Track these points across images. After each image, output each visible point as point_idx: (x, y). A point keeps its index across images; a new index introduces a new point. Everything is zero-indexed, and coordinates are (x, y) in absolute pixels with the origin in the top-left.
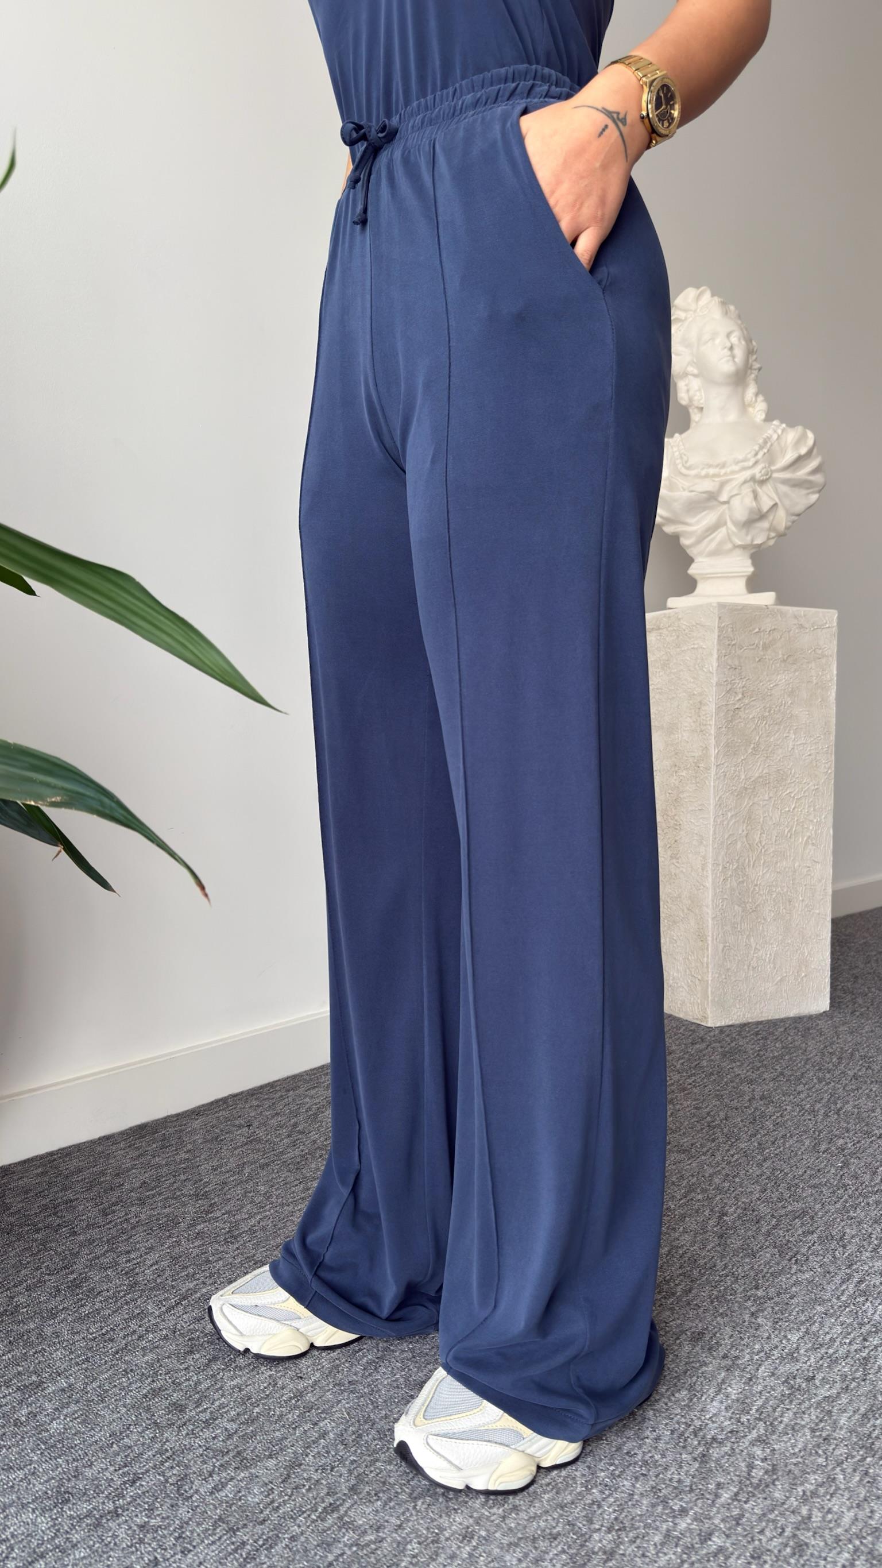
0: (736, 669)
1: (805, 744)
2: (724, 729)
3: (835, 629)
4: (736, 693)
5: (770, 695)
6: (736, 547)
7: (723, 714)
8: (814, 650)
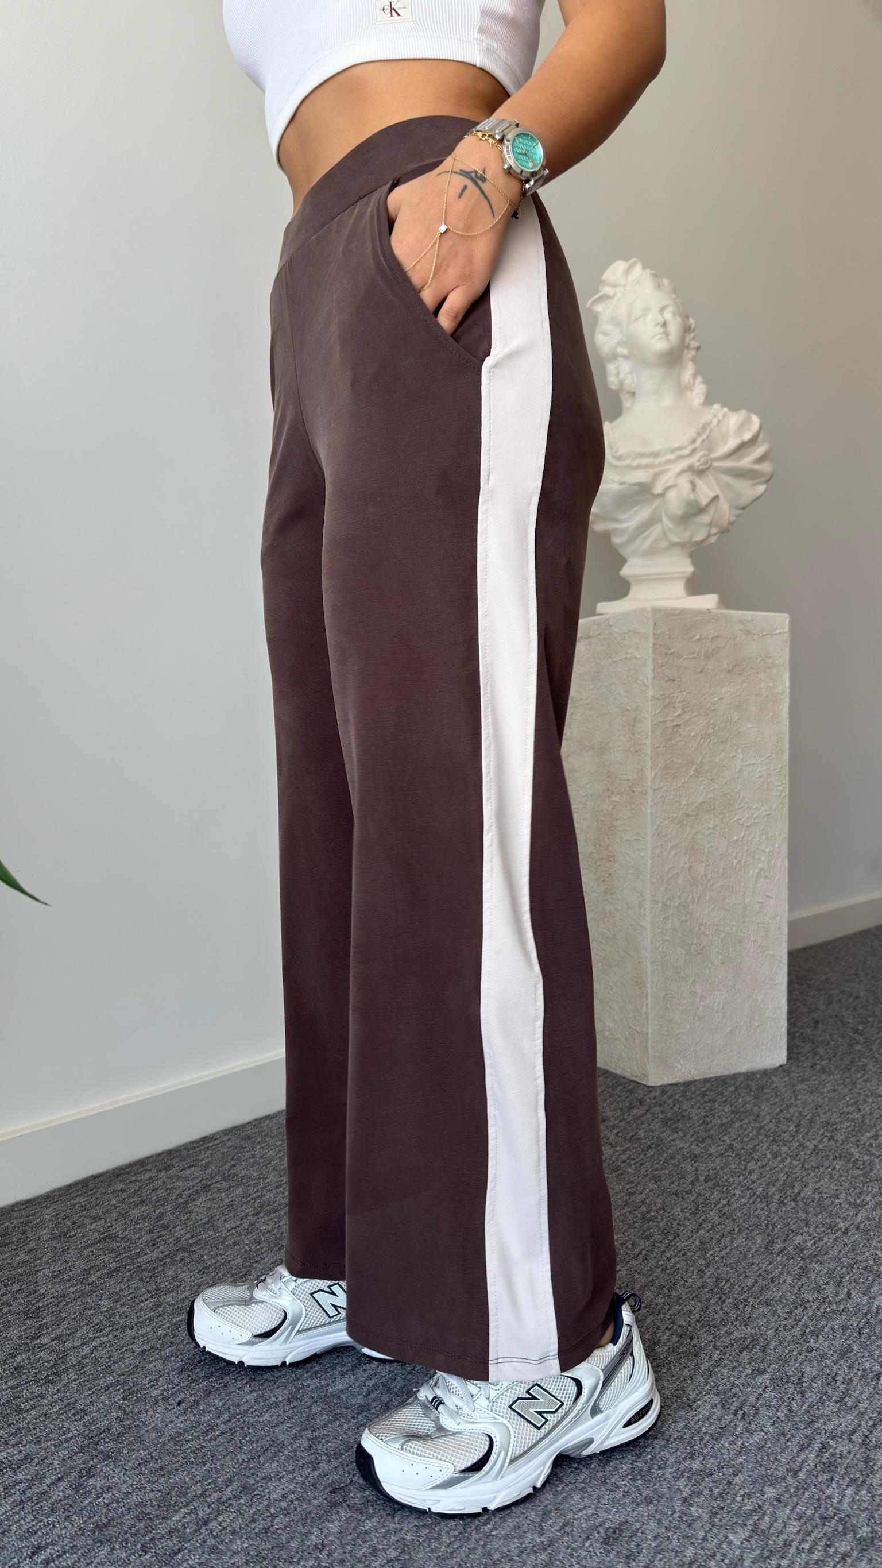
0: (674, 681)
1: (755, 764)
2: (661, 749)
3: (786, 636)
4: (674, 707)
5: (714, 710)
6: (673, 545)
7: (660, 732)
8: (763, 659)
